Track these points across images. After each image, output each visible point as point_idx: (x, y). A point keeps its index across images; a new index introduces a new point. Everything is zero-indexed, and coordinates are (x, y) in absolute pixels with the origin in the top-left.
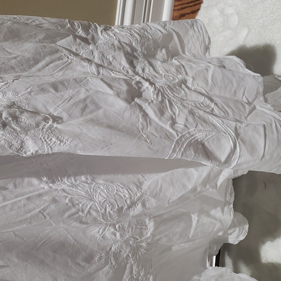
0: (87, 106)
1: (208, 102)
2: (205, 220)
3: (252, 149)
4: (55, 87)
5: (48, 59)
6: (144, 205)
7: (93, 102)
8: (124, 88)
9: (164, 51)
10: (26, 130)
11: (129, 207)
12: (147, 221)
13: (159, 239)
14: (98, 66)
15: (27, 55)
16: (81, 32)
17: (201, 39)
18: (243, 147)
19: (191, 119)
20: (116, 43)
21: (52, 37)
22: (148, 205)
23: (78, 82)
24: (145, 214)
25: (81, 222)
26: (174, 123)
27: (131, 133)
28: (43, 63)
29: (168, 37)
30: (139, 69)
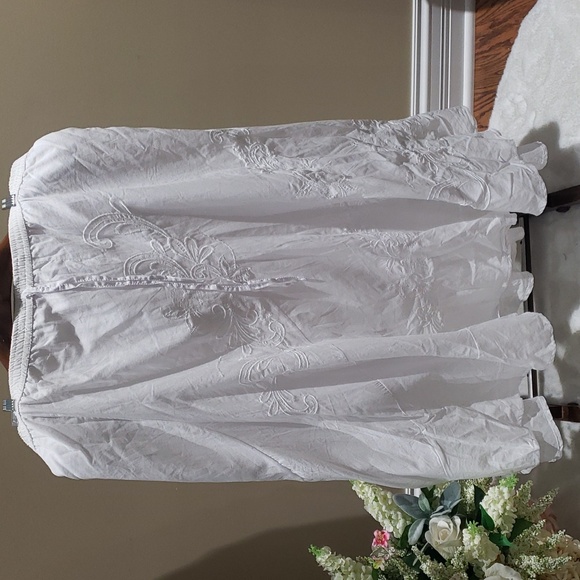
0: (368, 169)
1: (465, 162)
2: (484, 268)
3: (501, 191)
4: (346, 160)
5: (341, 146)
6: (420, 244)
7: (372, 166)
8: (395, 156)
9: (432, 133)
10: (330, 182)
11: (408, 245)
12: (426, 260)
13: (442, 281)
14: (376, 147)
15: (327, 144)
16: (363, 127)
17: (466, 120)
18: (493, 190)
19: (447, 173)
20: (390, 130)
21: (342, 132)
22: (423, 244)
23: (361, 155)
24: (423, 253)
25: (372, 253)
26: (433, 176)
27: (399, 182)
28: (338, 148)
29: (436, 122)
30: (409, 146)
